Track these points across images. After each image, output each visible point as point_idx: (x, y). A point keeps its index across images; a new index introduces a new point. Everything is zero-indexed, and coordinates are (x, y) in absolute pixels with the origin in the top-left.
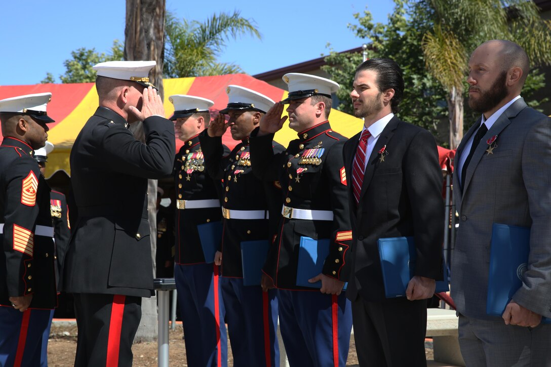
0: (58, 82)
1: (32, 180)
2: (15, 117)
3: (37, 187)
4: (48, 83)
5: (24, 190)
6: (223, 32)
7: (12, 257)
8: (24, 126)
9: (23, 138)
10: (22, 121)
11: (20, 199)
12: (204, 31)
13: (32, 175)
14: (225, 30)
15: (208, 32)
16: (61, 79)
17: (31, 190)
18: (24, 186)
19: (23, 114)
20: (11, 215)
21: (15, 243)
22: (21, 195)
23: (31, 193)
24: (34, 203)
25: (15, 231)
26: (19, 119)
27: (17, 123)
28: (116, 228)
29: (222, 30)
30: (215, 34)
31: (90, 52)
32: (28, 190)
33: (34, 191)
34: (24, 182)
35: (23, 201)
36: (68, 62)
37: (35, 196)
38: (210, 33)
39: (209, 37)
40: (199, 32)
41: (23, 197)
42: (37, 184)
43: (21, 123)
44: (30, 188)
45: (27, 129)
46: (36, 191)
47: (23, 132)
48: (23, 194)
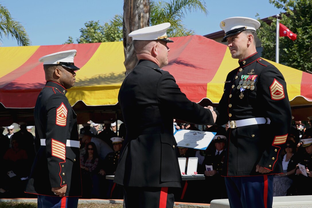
0: (76, 43)
1: (63, 109)
2: (52, 67)
3: (66, 114)
4: (69, 43)
5: (58, 115)
6: (183, 8)
7: (51, 161)
8: (59, 73)
9: (58, 80)
10: (57, 70)
11: (55, 122)
12: (171, 8)
13: (63, 106)
14: (184, 6)
15: (173, 8)
16: (78, 41)
17: (63, 116)
18: (58, 113)
19: (57, 65)
20: (50, 133)
21: (53, 151)
22: (55, 119)
23: (62, 117)
24: (65, 124)
25: (53, 143)
26: (55, 69)
27: (54, 71)
28: (162, 142)
29: (182, 6)
30: (178, 9)
31: (96, 23)
32: (60, 116)
33: (64, 116)
34: (58, 110)
35: (57, 123)
36: (82, 30)
37: (65, 120)
38: (175, 9)
39: (174, 11)
40: (167, 8)
41: (57, 121)
42: (67, 111)
43: (56, 71)
44: (62, 114)
45: (61, 75)
46: (66, 116)
47: (58, 77)
48: (57, 118)
